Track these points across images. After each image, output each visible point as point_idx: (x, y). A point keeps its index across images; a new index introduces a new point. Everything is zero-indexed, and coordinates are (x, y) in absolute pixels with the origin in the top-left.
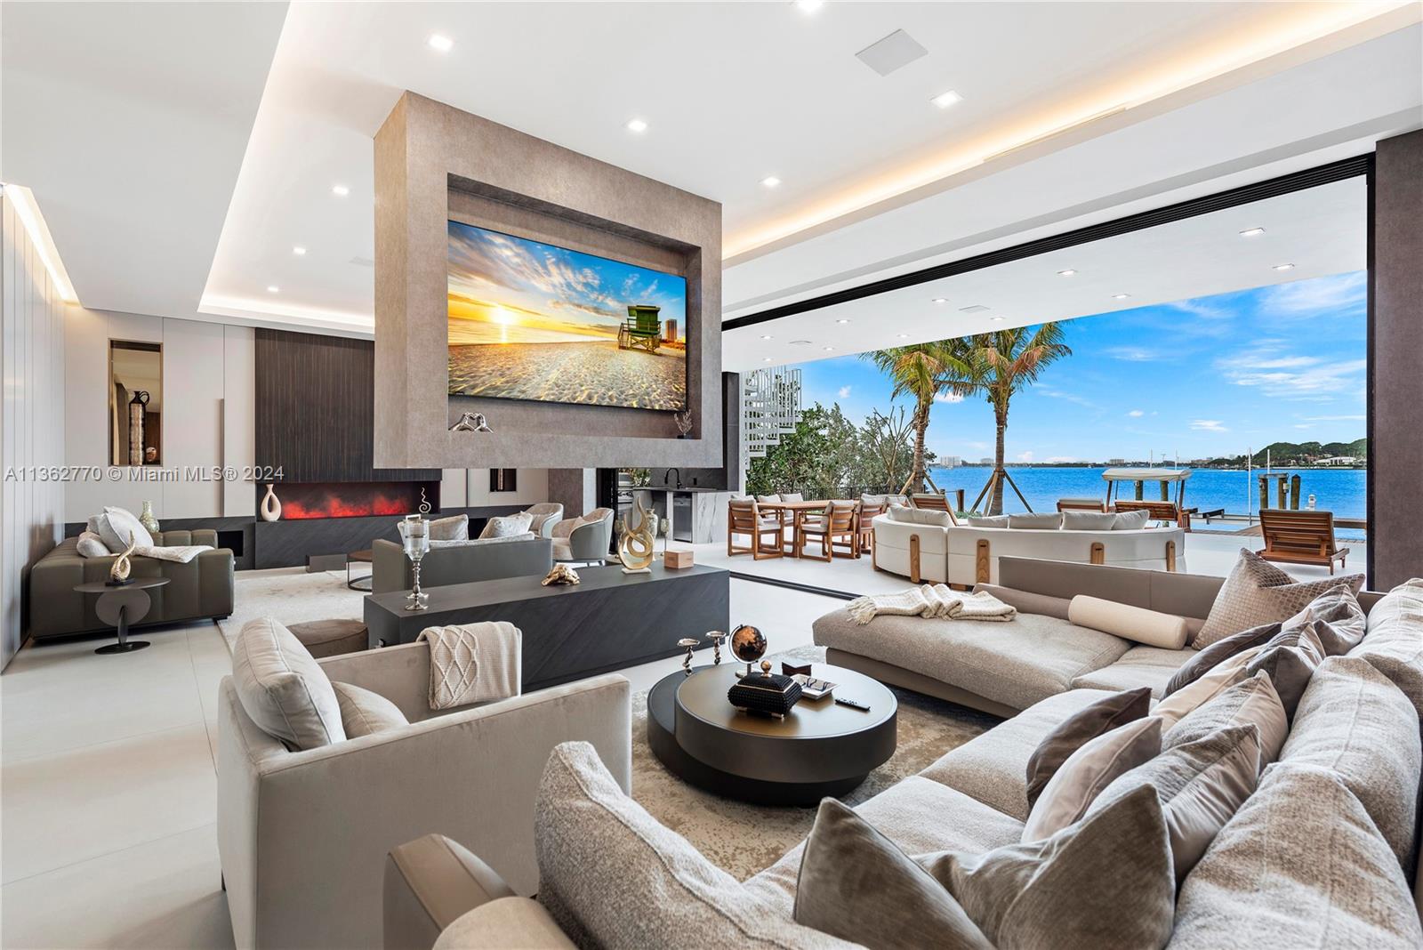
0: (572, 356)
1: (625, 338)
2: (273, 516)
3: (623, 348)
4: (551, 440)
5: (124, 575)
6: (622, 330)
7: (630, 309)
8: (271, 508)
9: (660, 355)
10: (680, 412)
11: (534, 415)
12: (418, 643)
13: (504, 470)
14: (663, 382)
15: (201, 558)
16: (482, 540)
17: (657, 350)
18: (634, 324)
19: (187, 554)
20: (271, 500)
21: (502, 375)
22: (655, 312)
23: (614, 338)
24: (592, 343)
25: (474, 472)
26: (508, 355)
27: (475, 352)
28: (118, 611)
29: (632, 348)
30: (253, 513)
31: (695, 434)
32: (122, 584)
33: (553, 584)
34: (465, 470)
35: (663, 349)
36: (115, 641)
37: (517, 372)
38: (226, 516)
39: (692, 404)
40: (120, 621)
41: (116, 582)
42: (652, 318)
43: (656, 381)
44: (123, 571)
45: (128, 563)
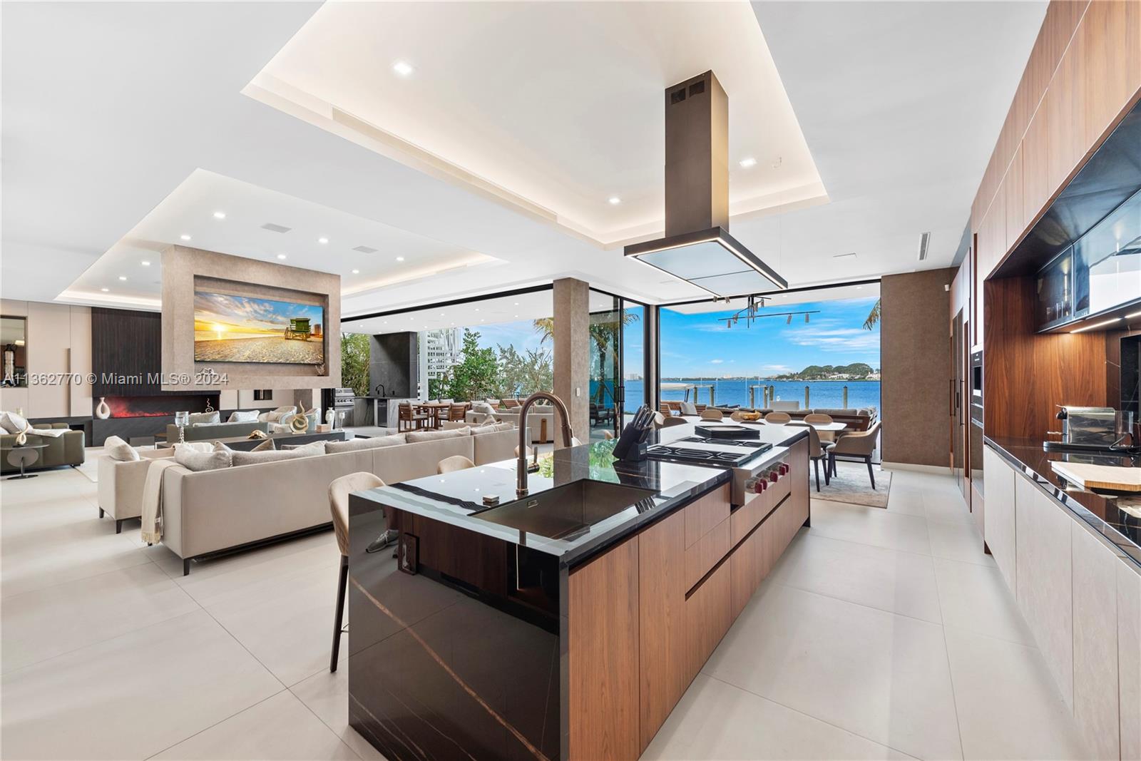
0: (257, 344)
1: (289, 334)
2: (105, 416)
3: (288, 339)
4: (246, 378)
5: (23, 443)
6: (287, 330)
7: (292, 321)
8: (103, 411)
9: (311, 341)
10: (319, 365)
11: (241, 368)
12: (172, 448)
13: (264, 391)
14: (312, 354)
15: (65, 435)
16: (229, 423)
17: (308, 339)
18: (294, 327)
19: (58, 433)
20: (103, 407)
21: (219, 354)
22: (307, 321)
23: (282, 335)
24: (270, 338)
25: (242, 393)
26: (221, 345)
27: (204, 344)
28: (21, 459)
29: (293, 339)
30: (91, 414)
31: (326, 374)
32: (22, 446)
33: (252, 438)
34: (236, 391)
35: (312, 338)
36: (20, 475)
37: (227, 352)
38: (72, 416)
39: (326, 361)
40: (22, 464)
41: (19, 445)
42: (306, 324)
43: (308, 354)
44: (22, 440)
45: (25, 437)
